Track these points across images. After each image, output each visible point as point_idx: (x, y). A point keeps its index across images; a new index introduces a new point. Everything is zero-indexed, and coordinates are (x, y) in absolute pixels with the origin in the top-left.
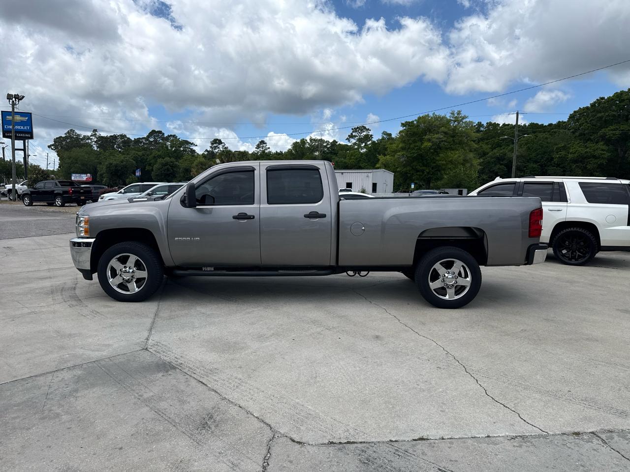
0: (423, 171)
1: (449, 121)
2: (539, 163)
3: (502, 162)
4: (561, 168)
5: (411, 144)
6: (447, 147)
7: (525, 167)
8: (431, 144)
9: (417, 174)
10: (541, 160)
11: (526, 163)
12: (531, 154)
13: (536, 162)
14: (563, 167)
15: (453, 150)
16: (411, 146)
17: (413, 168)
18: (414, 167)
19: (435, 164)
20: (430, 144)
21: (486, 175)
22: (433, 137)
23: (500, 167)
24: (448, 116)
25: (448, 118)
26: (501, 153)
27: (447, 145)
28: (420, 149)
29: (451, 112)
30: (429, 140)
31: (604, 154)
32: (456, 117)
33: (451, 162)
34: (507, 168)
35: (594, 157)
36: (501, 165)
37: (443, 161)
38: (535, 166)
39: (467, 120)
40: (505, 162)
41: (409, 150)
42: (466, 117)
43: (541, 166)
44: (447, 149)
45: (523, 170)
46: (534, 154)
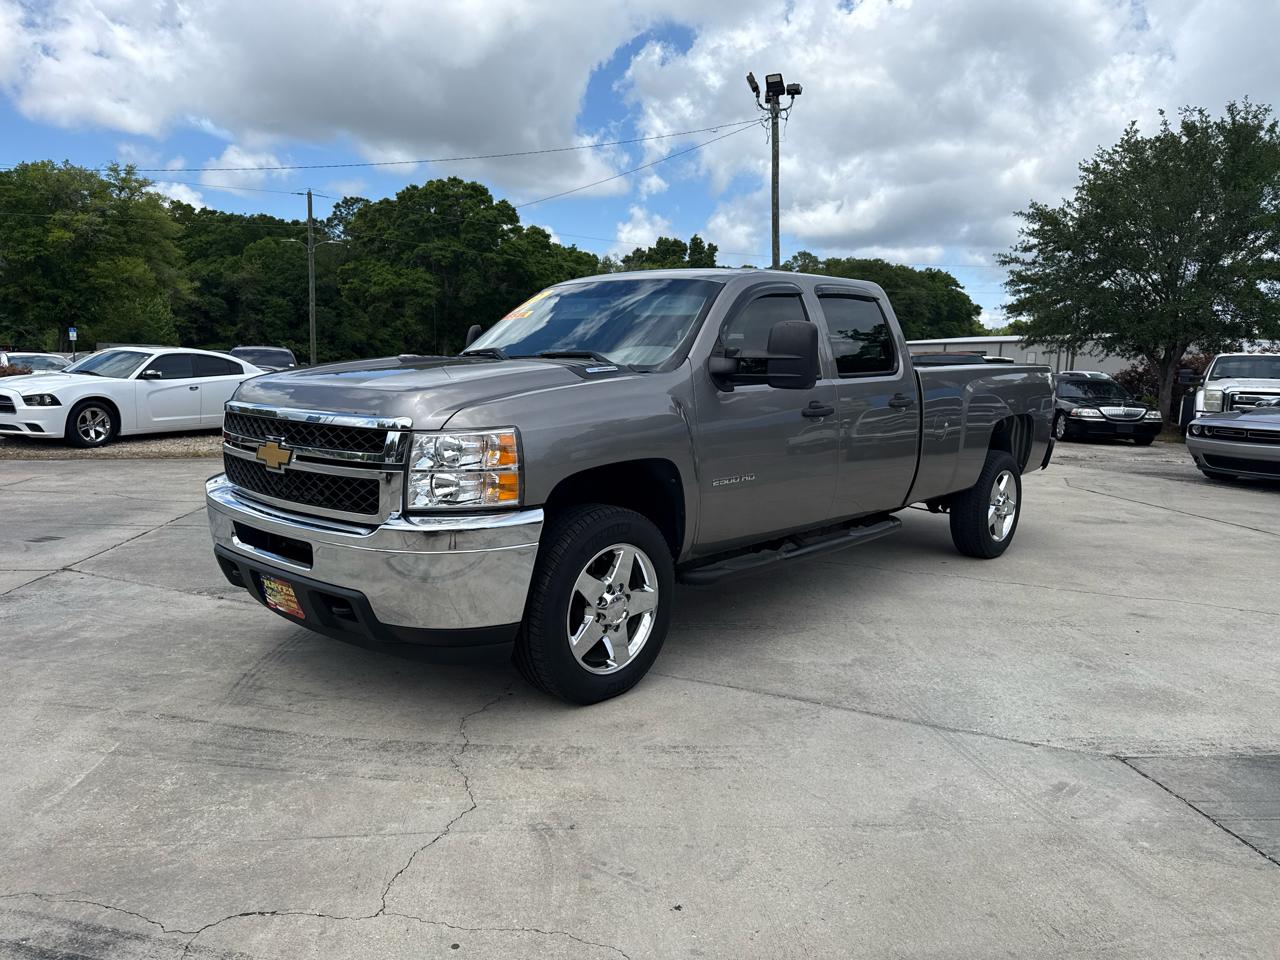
0: (55, 300)
1: (105, 187)
2: (289, 295)
3: (215, 291)
4: (331, 308)
5: (14, 229)
6: (113, 247)
7: (263, 303)
8: (73, 235)
9: (38, 306)
10: (293, 291)
11: (264, 296)
12: (275, 279)
13: (284, 294)
14: (336, 308)
15: (129, 255)
16: (17, 234)
17: (25, 291)
18: (29, 288)
19: (85, 285)
20: (68, 235)
21: (184, 316)
22: (76, 218)
23: (213, 299)
24: (103, 176)
25: (105, 179)
26: (211, 271)
27: (114, 243)
28: (40, 243)
29: (110, 165)
30: (65, 225)
31: (430, 288)
32: (124, 180)
33: (127, 281)
34: (227, 304)
35: (415, 293)
36: (216, 295)
37: (107, 277)
38: (280, 301)
39: (151, 190)
40: (222, 290)
41: (10, 244)
42: (150, 184)
43: (295, 302)
44: (111, 251)
45: (259, 310)
46: (279, 279)
